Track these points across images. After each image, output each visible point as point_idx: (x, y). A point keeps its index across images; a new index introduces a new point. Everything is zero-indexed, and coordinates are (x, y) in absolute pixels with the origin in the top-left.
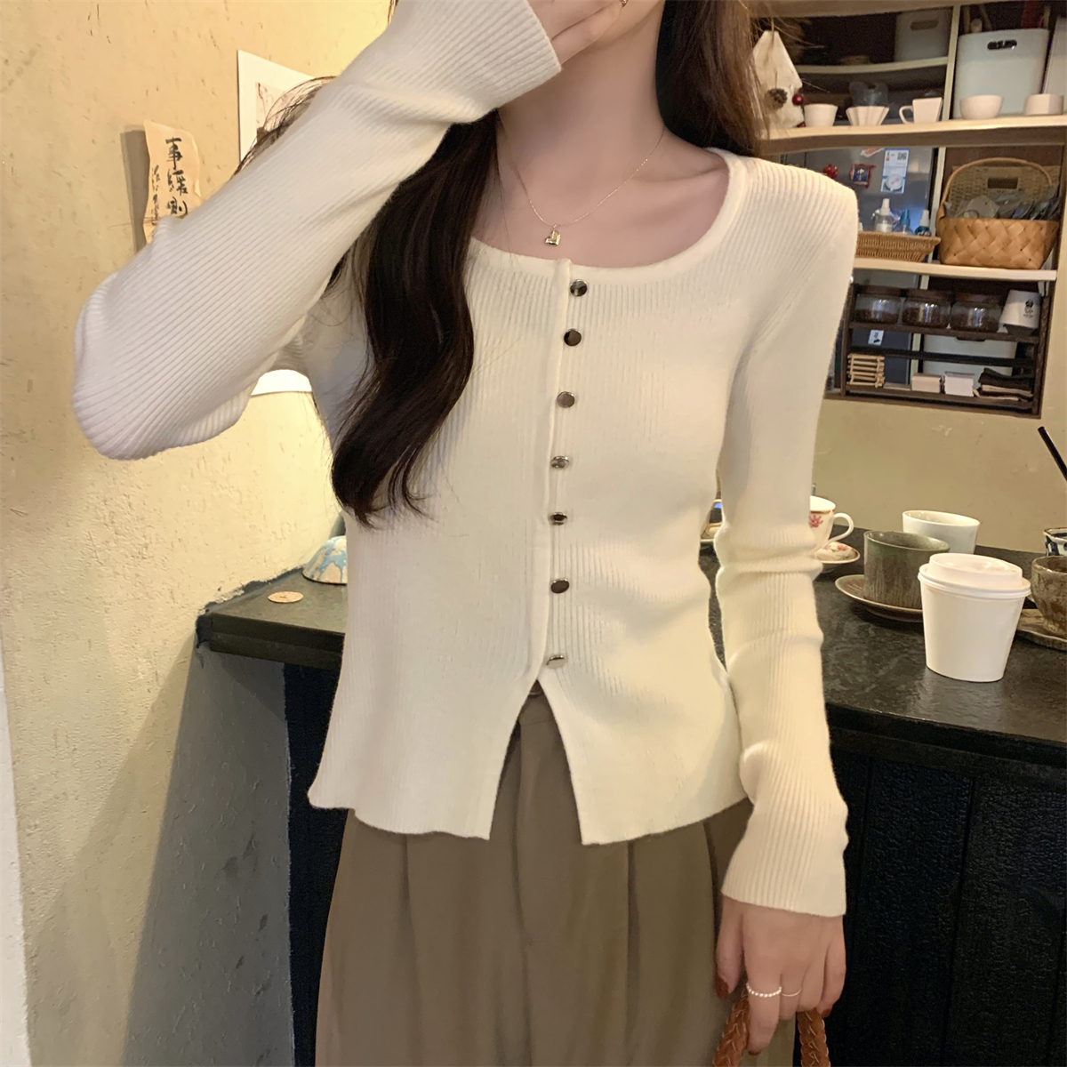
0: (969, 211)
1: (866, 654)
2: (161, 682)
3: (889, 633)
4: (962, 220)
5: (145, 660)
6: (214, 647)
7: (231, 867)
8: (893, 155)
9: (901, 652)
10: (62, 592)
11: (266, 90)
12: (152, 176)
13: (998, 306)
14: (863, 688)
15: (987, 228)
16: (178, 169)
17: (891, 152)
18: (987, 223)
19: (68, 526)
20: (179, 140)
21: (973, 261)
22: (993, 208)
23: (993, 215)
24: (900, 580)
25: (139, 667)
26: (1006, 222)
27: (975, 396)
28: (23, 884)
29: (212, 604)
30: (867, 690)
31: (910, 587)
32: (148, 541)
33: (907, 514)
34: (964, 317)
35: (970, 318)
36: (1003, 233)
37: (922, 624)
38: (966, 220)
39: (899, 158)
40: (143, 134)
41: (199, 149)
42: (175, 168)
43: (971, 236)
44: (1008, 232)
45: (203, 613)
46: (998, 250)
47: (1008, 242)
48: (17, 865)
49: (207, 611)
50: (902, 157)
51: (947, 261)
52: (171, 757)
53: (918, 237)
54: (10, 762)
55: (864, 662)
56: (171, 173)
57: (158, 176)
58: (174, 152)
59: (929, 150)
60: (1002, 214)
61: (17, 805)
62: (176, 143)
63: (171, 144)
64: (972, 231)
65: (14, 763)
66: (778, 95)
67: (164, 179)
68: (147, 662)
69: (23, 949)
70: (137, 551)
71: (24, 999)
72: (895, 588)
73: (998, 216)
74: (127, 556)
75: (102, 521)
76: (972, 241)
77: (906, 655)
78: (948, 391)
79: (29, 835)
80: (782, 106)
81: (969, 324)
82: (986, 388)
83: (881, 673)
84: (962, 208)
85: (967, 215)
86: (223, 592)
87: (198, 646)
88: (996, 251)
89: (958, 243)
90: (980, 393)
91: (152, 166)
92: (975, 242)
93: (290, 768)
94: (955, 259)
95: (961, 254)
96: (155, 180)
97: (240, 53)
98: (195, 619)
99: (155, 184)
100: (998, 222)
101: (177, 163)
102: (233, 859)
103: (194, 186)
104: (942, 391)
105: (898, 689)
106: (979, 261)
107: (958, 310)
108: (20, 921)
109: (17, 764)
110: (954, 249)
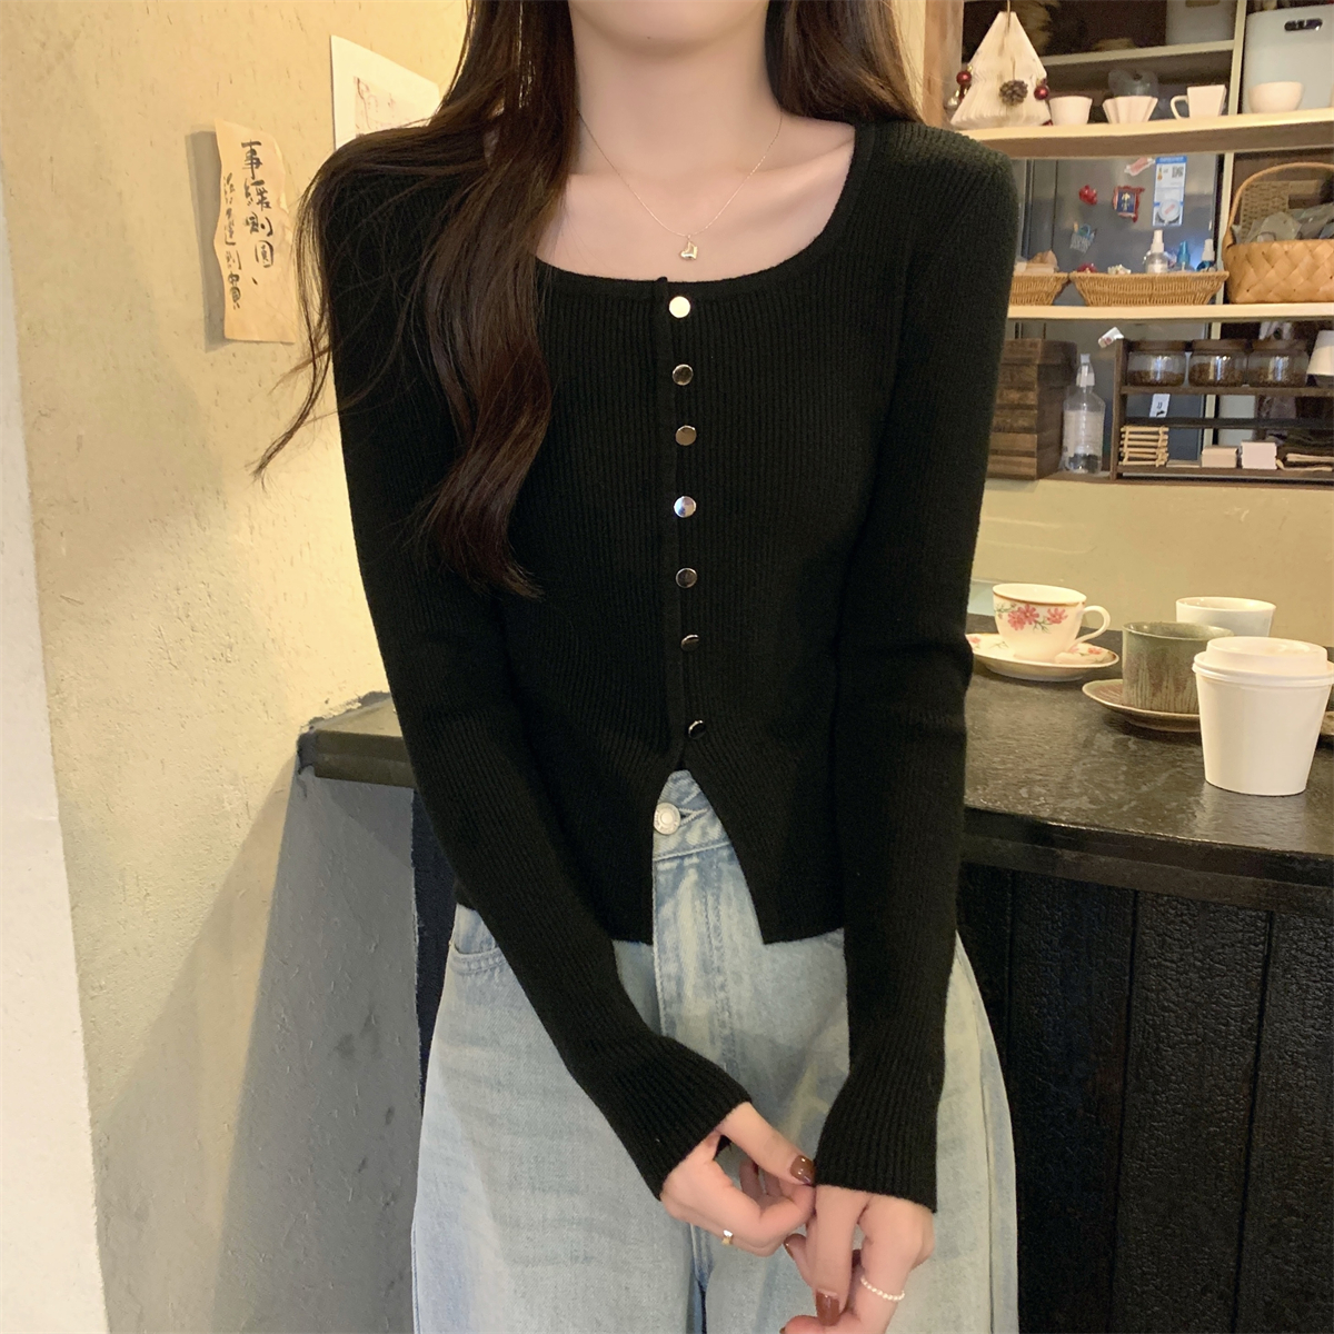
0: (1263, 234)
1: (1125, 768)
2: (254, 814)
3: (1155, 746)
4: (1255, 245)
5: (232, 787)
6: (319, 774)
7: (345, 1048)
8: (1166, 171)
9: (1173, 767)
10: (128, 700)
11: (368, 89)
12: (224, 186)
13: (1305, 354)
14: (1120, 806)
15: (1286, 253)
16: (258, 178)
17: (1164, 167)
18: (1286, 247)
19: (133, 618)
20: (259, 144)
21: (1270, 296)
22: (1293, 227)
23: (1294, 236)
24: (1171, 680)
25: (225, 796)
26: (1311, 243)
27: (1279, 468)
28: (88, 1057)
29: (316, 720)
30: (1125, 808)
31: (1185, 688)
32: (232, 640)
33: (1183, 602)
34: (1263, 370)
35: (1271, 371)
36: (1307, 259)
37: (1200, 734)
38: (1259, 245)
39: (1173, 176)
40: (214, 136)
41: (283, 156)
42: (253, 178)
43: (1267, 266)
44: (1313, 257)
45: (306, 730)
46: (1302, 280)
47: (1315, 267)
48: (80, 1034)
49: (311, 728)
50: (1177, 173)
51: (1238, 299)
52: (268, 908)
53: (1201, 273)
54: (67, 907)
55: (1122, 778)
56: (248, 184)
57: (232, 186)
58: (252, 159)
59: (1210, 158)
60: (1305, 234)
61: (78, 961)
62: (253, 147)
63: (248, 148)
64: (1268, 258)
65: (73, 909)
66: (1016, 88)
67: (240, 191)
68: (234, 790)
69: (90, 1137)
70: (219, 653)
71: (92, 1200)
72: (1164, 690)
73: (1301, 237)
74: (207, 659)
75: (175, 613)
76: (1267, 272)
77: (1179, 769)
78: (1245, 465)
79: (92, 998)
80: (1021, 101)
81: (1270, 378)
82: (1292, 457)
83: (1144, 789)
84: (1255, 230)
85: (1261, 238)
86: (331, 704)
87: (299, 771)
88: (1299, 281)
89: (1251, 274)
90: (1285, 466)
91: (224, 174)
92: (1272, 273)
93: (417, 926)
94: (1248, 296)
95: (1257, 288)
96: (228, 190)
97: (333, 38)
98: (296, 738)
99: (229, 195)
100: (1300, 244)
101: (255, 170)
102: (348, 1038)
103: (278, 201)
104: (1239, 465)
105: (1167, 806)
106: (1277, 294)
107: (1254, 362)
108: (85, 1102)
109: (77, 909)
110: (1245, 285)
